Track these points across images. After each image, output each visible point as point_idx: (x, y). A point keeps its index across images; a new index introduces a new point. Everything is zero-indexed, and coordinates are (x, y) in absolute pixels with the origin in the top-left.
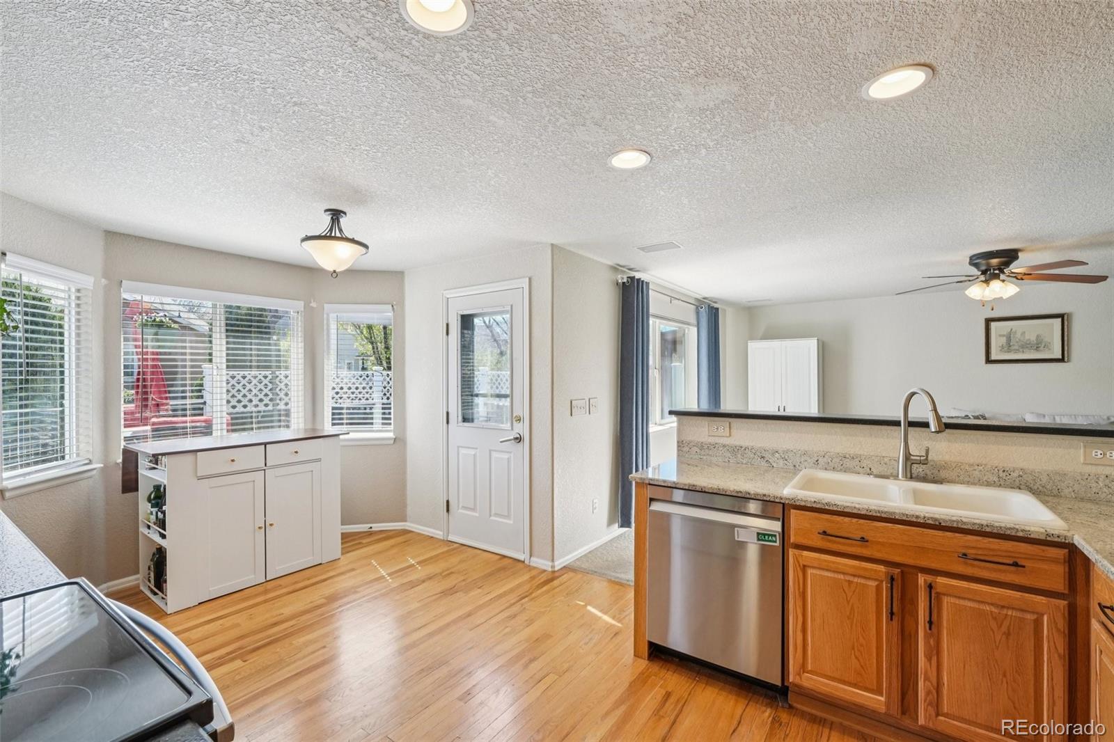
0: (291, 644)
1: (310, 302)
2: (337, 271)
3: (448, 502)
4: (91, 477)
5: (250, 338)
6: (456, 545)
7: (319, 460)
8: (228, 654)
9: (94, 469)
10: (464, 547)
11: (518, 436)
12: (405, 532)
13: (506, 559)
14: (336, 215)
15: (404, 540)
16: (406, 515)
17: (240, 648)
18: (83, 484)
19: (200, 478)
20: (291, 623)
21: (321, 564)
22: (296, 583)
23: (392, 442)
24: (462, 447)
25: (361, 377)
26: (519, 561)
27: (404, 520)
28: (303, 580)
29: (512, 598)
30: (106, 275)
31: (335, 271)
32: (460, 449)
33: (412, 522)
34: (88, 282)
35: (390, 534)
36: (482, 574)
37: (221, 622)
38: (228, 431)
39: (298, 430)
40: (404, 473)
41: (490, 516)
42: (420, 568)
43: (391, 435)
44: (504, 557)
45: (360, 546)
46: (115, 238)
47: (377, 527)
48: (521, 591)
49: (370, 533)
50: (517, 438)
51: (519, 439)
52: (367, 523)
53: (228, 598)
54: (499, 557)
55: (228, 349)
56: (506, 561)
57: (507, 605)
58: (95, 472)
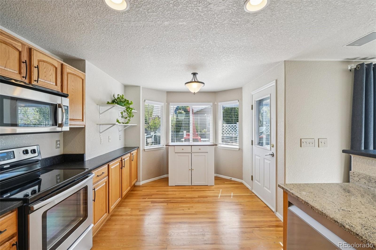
0: (179, 205)
1: (215, 103)
2: (195, 92)
3: (252, 176)
4: (163, 149)
5: (198, 115)
6: (254, 195)
7: (207, 152)
8: (167, 201)
9: (164, 147)
10: (256, 196)
11: (272, 154)
12: (242, 184)
13: (268, 208)
14: (194, 74)
15: (237, 186)
16: (243, 178)
17: (170, 201)
18: (162, 150)
19: (176, 153)
20: (184, 199)
21: (208, 185)
22: (197, 189)
23: (238, 150)
24: (257, 155)
25: (226, 126)
26: (273, 211)
27: (242, 179)
28: (199, 189)
29: (253, 225)
30: (167, 102)
31: (194, 93)
32: (256, 156)
33: (244, 181)
34: (163, 104)
35: (236, 183)
36: (251, 210)
37: (174, 192)
38: (193, 141)
39: (212, 142)
40: (242, 162)
41: (264, 187)
42: (232, 198)
43: (238, 147)
44: (268, 207)
45: (224, 184)
46: (169, 93)
47: (233, 179)
48: (258, 224)
49: (230, 180)
50: (272, 155)
51: (273, 155)
52: (230, 177)
53: (181, 187)
54: (265, 206)
55: (193, 118)
56: (267, 209)
57: (247, 226)
58: (164, 148)
